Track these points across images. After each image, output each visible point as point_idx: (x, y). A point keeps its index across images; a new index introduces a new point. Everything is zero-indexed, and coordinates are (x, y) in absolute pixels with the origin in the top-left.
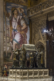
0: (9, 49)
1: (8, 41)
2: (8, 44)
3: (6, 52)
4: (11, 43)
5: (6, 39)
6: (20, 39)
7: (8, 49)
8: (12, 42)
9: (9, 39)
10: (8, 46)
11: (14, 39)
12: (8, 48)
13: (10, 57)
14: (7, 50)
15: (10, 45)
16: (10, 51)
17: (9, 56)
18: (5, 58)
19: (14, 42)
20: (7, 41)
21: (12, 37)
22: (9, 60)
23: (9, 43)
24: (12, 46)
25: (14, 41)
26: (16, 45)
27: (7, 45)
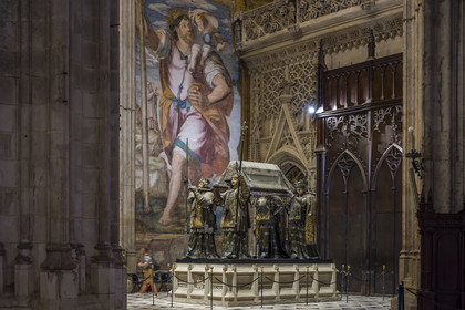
0: (158, 181)
1: (152, 147)
2: (151, 159)
3: (146, 193)
4: (163, 154)
5: (145, 141)
6: (200, 141)
7: (152, 182)
8: (170, 153)
9: (159, 139)
10: (152, 168)
11: (175, 142)
12: (154, 178)
13: (159, 214)
14: (149, 184)
15: (161, 165)
16: (162, 190)
17: (156, 209)
18: (140, 218)
19: (179, 153)
20: (148, 148)
21: (171, 133)
22: (158, 226)
23: (155, 155)
24: (169, 167)
25: (177, 150)
27: (148, 164)
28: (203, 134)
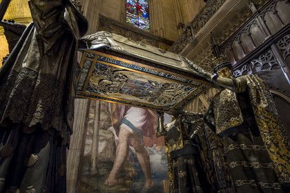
0: (106, 149)
1: (102, 123)
2: (101, 132)
3: (94, 157)
4: (112, 128)
5: (97, 118)
6: (142, 121)
7: (101, 149)
9: (109, 118)
10: (101, 138)
11: (123, 120)
12: (102, 146)
13: (105, 176)
14: (97, 150)
15: (109, 136)
16: (109, 155)
17: (102, 171)
19: (125, 129)
20: (99, 123)
21: (119, 115)
22: (103, 188)
23: (105, 128)
24: (116, 138)
25: (123, 126)
26: (130, 136)
27: (98, 135)
28: (143, 117)
